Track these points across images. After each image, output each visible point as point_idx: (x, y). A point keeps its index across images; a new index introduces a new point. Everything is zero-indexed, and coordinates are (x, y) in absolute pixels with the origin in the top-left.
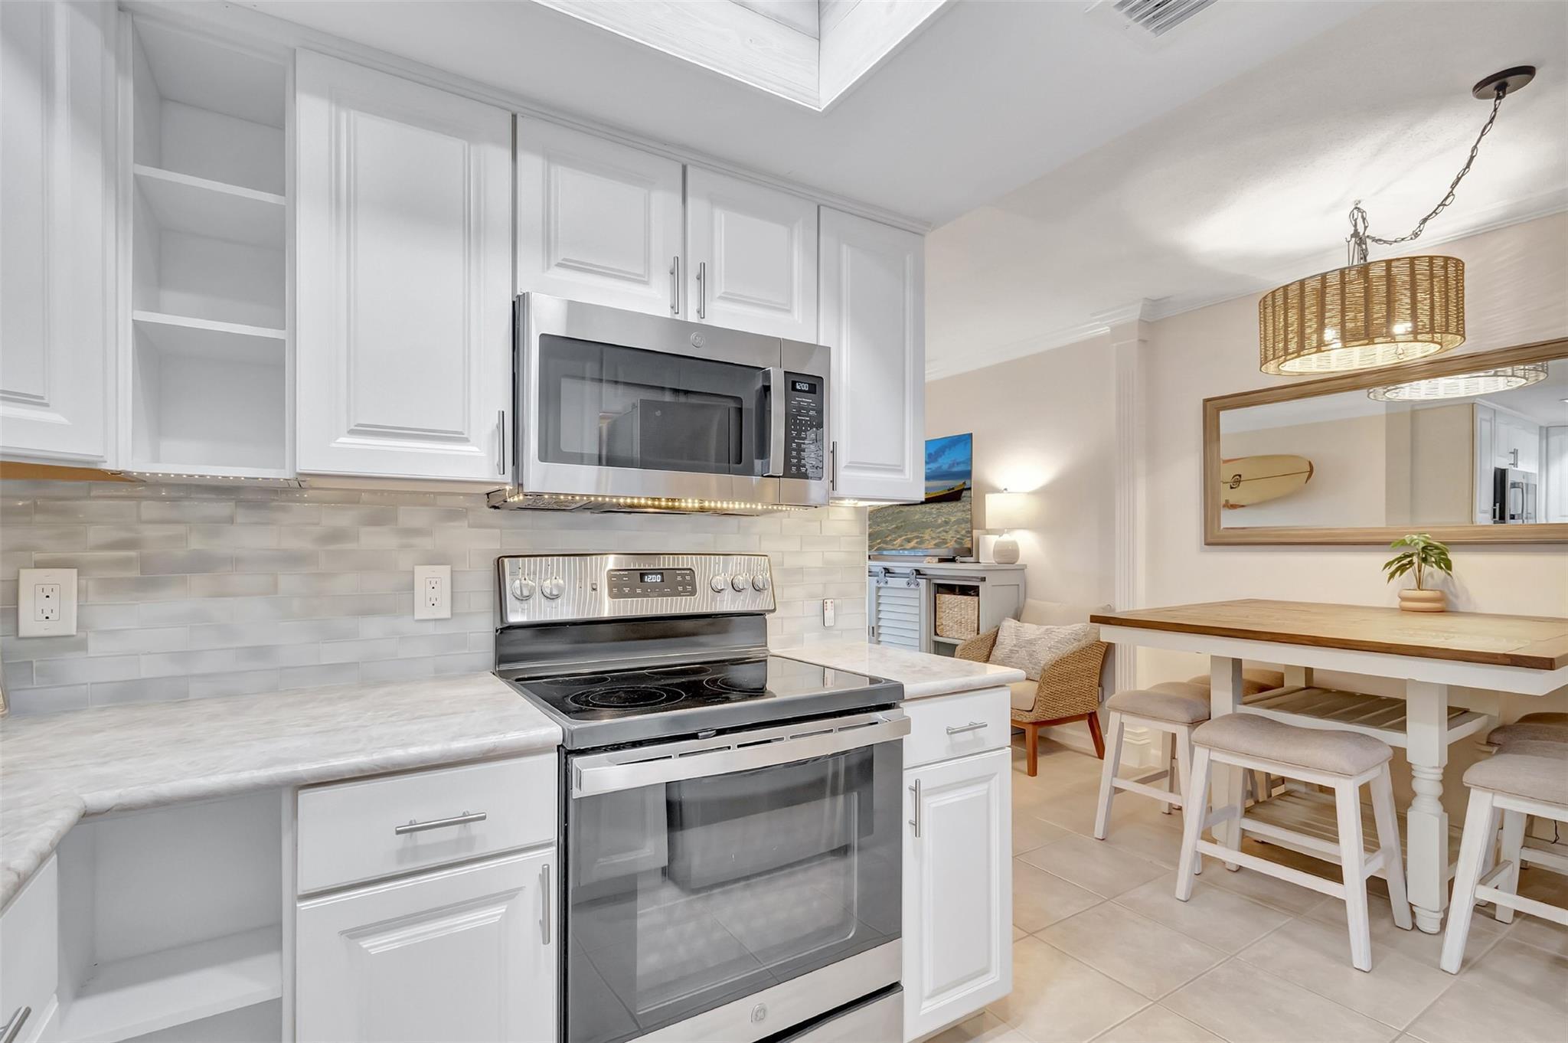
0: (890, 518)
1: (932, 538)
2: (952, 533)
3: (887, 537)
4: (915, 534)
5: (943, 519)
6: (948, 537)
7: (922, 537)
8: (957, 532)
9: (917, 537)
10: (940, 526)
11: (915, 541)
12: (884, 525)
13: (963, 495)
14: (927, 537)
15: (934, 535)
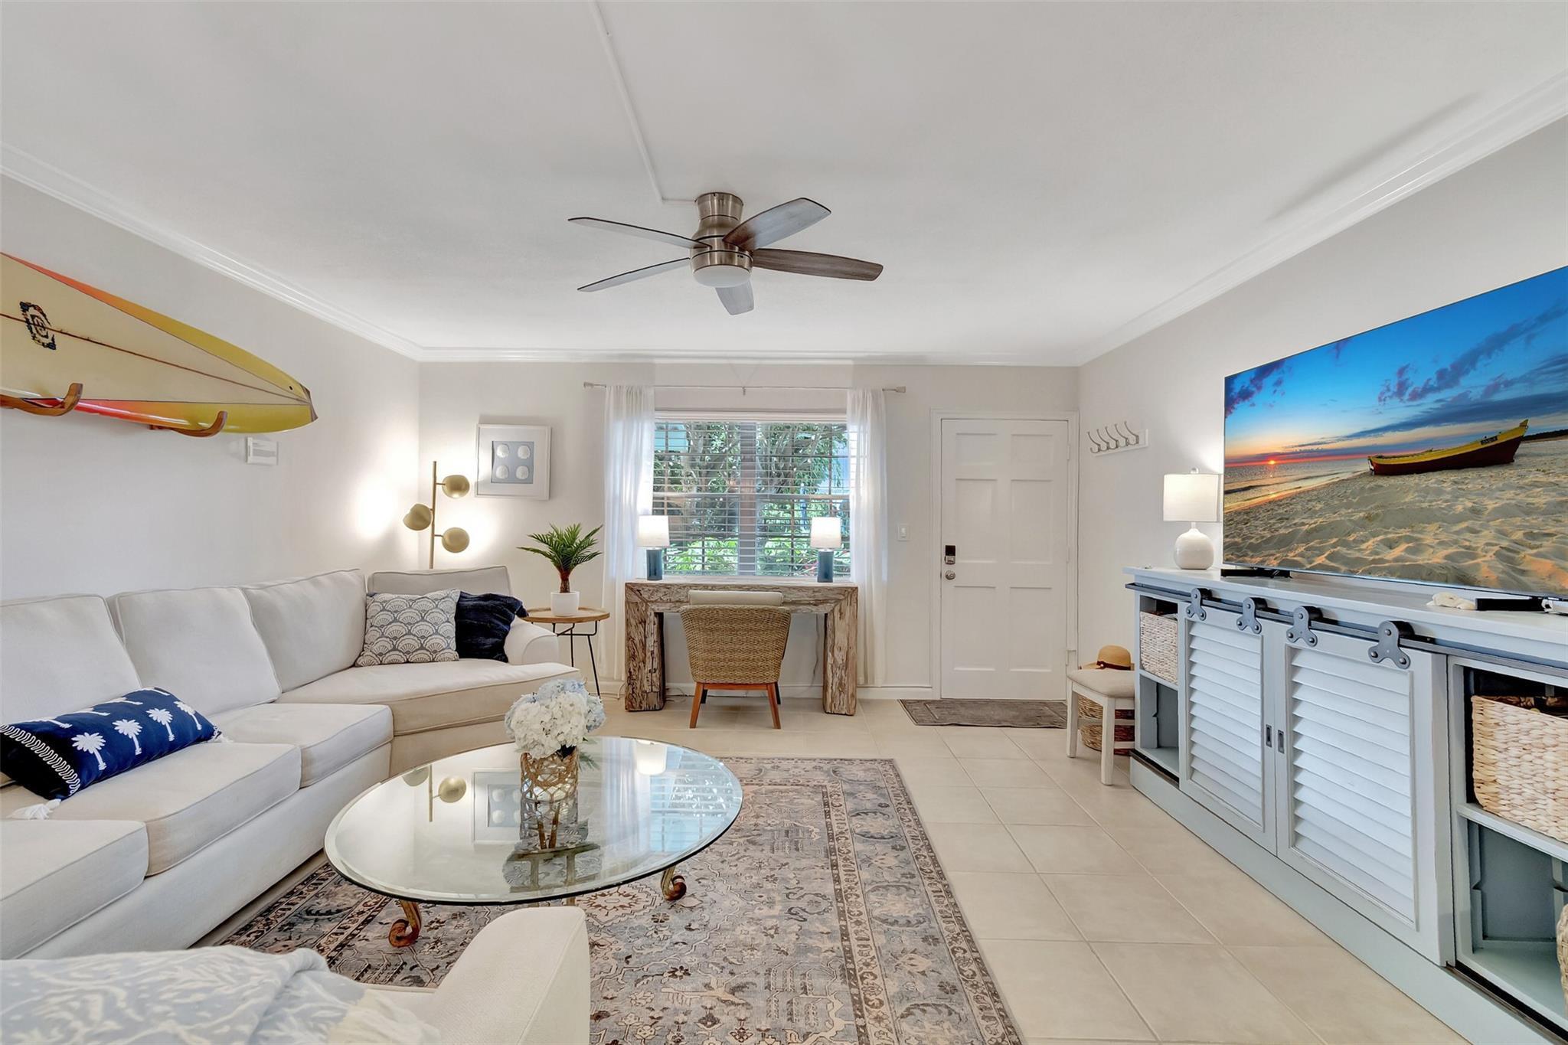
0: (1355, 501)
1: (1441, 543)
2: (1487, 535)
3: (1349, 534)
4: (1404, 532)
5: (1469, 505)
6: (1479, 542)
7: (1417, 540)
8: (1503, 533)
9: (1408, 539)
10: (1459, 519)
11: (1404, 546)
12: (1343, 511)
13: (1518, 452)
14: (1428, 539)
15: (1443, 537)
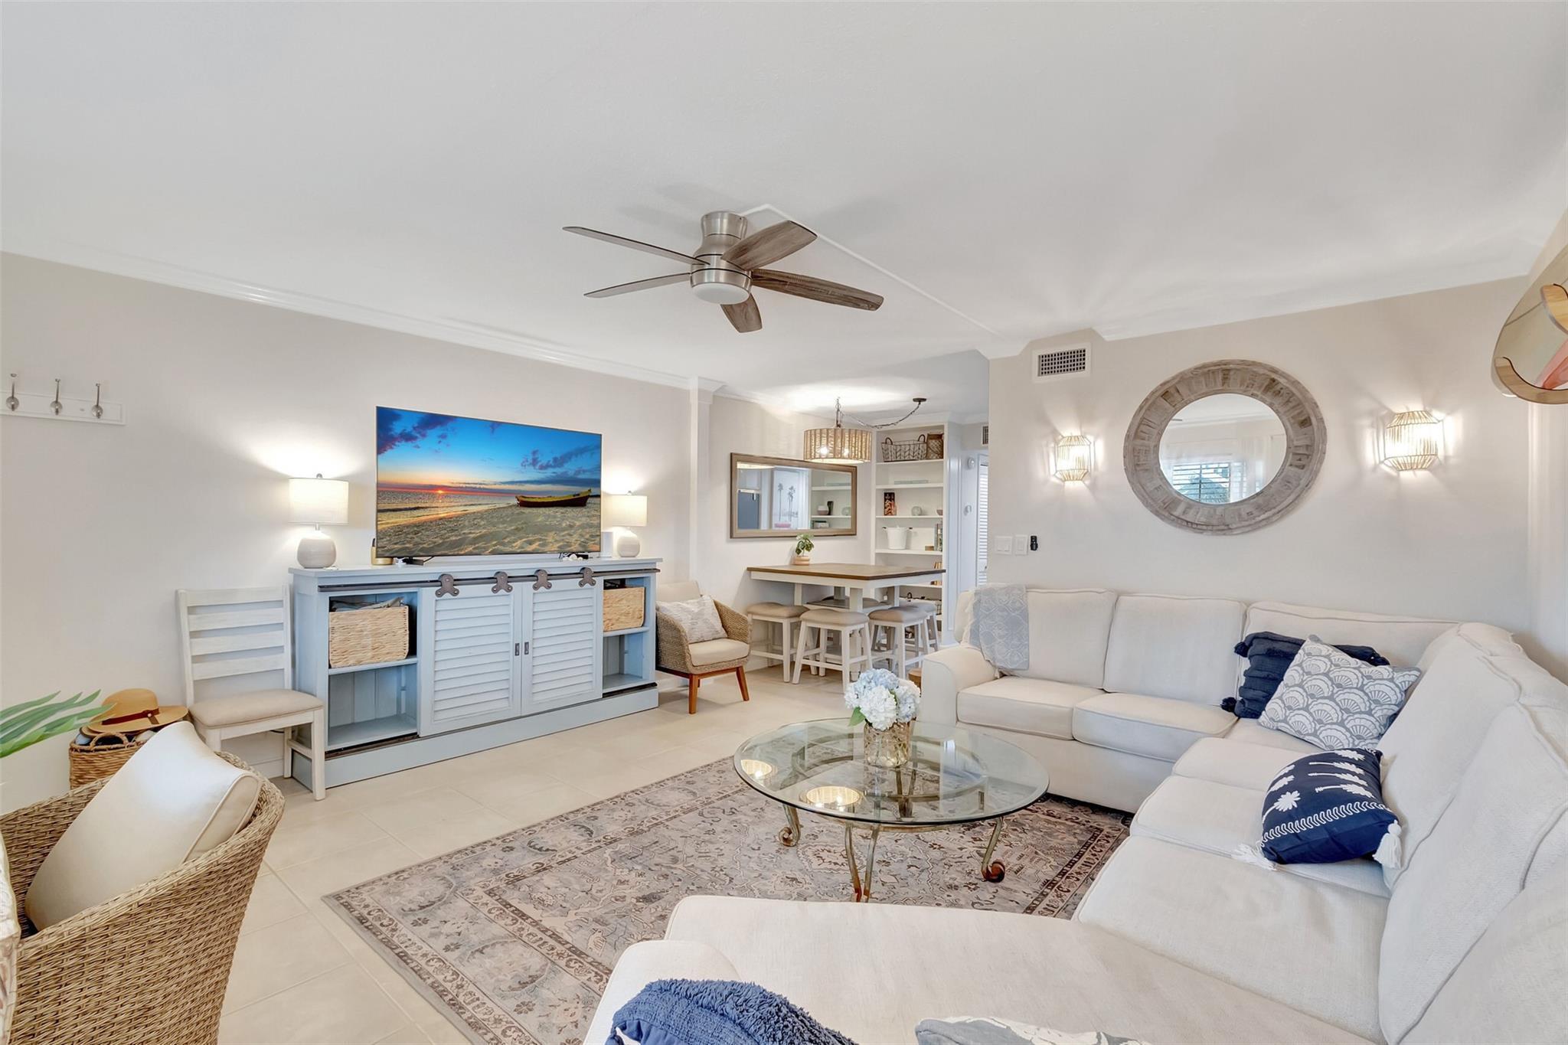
0: (508, 520)
1: (556, 541)
2: (576, 536)
3: (505, 538)
4: (538, 536)
5: (568, 523)
6: (573, 540)
7: (545, 540)
8: (581, 536)
9: (540, 540)
10: (564, 530)
11: (537, 543)
12: (501, 526)
13: (588, 501)
14: (550, 539)
15: (558, 538)
